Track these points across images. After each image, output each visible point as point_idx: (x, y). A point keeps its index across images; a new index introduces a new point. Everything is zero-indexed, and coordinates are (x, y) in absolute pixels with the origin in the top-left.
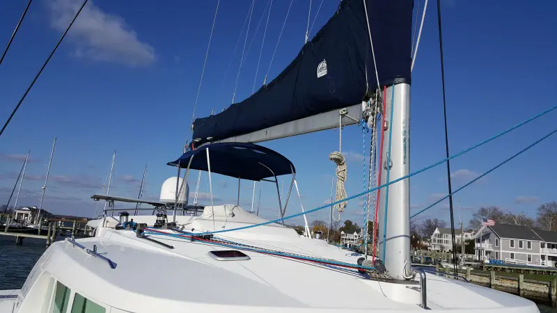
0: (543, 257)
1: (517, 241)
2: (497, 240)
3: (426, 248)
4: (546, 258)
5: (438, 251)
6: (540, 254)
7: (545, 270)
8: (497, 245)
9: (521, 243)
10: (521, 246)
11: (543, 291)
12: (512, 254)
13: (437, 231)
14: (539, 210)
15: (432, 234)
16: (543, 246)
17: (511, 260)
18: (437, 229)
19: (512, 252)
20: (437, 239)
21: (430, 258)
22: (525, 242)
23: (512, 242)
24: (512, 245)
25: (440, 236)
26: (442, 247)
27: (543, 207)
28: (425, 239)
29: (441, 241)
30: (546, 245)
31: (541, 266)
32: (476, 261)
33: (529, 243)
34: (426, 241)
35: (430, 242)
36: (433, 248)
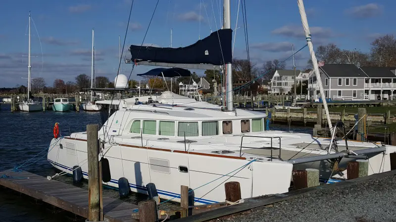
0: (367, 92)
1: (344, 79)
2: (327, 80)
3: (266, 92)
4: (370, 92)
5: (278, 94)
6: (364, 89)
7: (365, 104)
8: (327, 85)
9: (347, 80)
10: (347, 84)
11: (337, 119)
12: (340, 92)
13: (276, 74)
14: (374, 44)
15: (272, 78)
16: (367, 81)
17: (338, 97)
18: (277, 71)
19: (340, 90)
20: (277, 82)
21: (267, 102)
22: (351, 79)
23: (340, 80)
24: (340, 83)
25: (280, 78)
26: (282, 90)
27: (377, 41)
28: (266, 83)
29: (280, 84)
30: (370, 80)
31: (364, 100)
32: (308, 101)
33: (355, 80)
34: (266, 84)
35: (270, 85)
36: (273, 92)
